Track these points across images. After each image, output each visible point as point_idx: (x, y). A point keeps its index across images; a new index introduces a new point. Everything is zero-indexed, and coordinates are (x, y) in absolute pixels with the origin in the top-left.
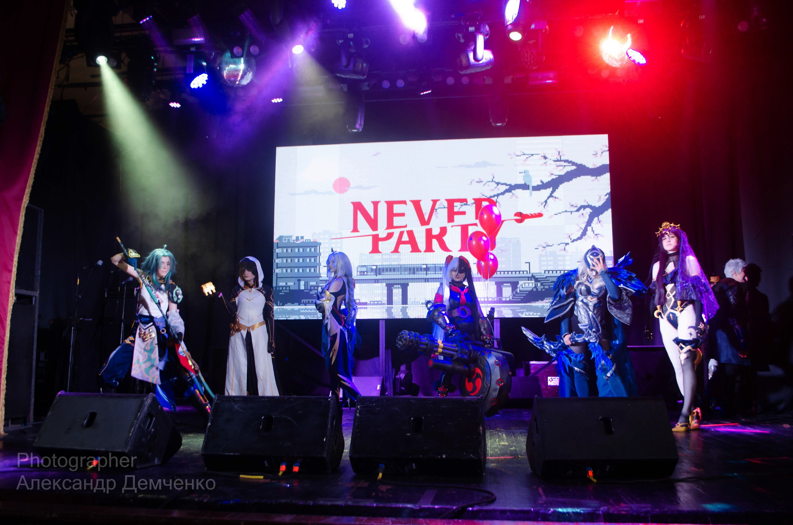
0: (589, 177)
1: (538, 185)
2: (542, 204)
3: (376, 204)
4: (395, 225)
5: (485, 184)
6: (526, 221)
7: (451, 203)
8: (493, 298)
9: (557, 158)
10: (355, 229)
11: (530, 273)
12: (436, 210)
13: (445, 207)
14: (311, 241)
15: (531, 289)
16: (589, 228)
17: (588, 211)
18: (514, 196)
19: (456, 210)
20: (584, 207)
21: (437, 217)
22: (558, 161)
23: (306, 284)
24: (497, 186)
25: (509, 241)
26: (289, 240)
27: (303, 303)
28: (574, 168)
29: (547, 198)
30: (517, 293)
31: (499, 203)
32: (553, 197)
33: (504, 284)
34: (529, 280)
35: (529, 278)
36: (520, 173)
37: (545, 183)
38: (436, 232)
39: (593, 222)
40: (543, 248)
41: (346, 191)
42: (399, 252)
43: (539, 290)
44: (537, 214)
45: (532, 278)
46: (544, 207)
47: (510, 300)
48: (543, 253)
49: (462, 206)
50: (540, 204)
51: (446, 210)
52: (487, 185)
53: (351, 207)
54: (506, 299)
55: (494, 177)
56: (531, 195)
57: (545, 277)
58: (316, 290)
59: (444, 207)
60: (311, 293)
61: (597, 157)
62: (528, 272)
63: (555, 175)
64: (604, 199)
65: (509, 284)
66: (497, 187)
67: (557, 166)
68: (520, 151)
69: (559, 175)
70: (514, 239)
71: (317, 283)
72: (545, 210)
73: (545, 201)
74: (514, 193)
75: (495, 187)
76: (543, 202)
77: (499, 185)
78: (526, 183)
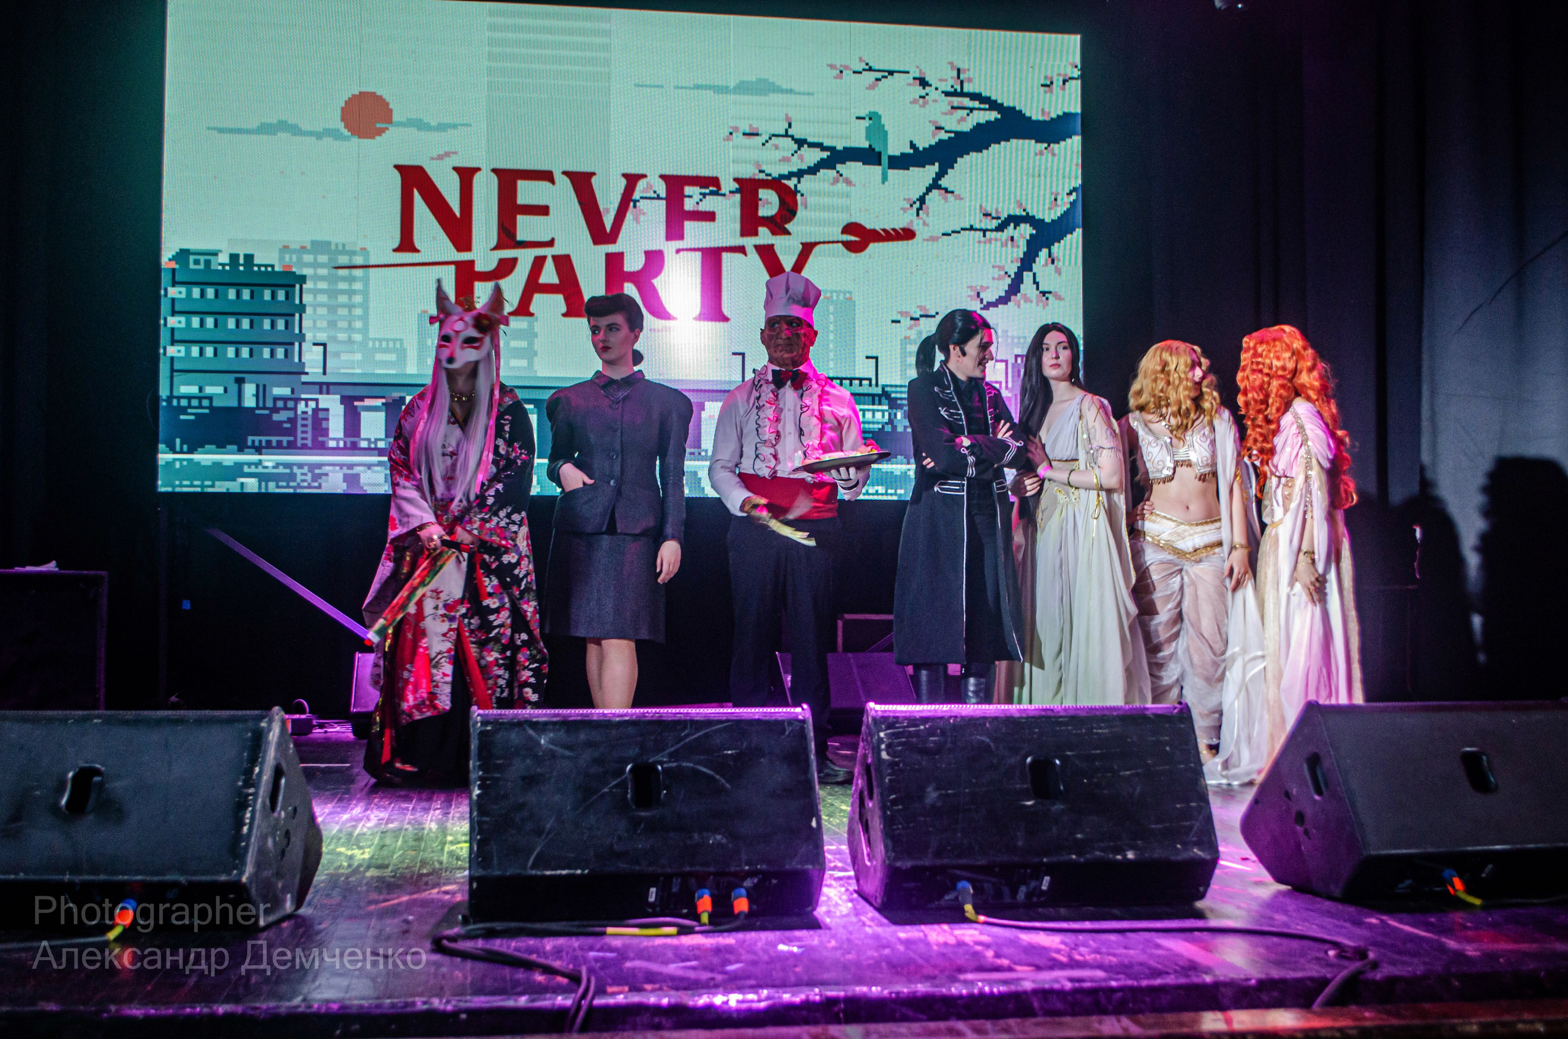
0: (1030, 146)
1: (904, 156)
2: (911, 206)
3: (466, 175)
4: (520, 237)
5: (767, 141)
6: (873, 247)
7: (675, 185)
9: (952, 87)
10: (407, 244)
11: (877, 385)
12: (635, 201)
13: (658, 198)
14: (277, 269)
15: (880, 426)
16: (1027, 276)
17: (1026, 230)
18: (842, 179)
19: (689, 205)
20: (1015, 220)
21: (637, 220)
22: (954, 94)
23: (261, 392)
24: (799, 149)
26: (208, 263)
27: (253, 447)
28: (993, 115)
29: (925, 191)
31: (802, 195)
32: (939, 187)
34: (873, 404)
35: (874, 399)
36: (858, 118)
37: (921, 148)
38: (633, 263)
39: (1037, 259)
40: (912, 322)
41: (381, 132)
42: (532, 315)
44: (902, 232)
45: (883, 399)
46: (918, 215)
48: (913, 334)
49: (704, 195)
50: (908, 206)
51: (664, 202)
52: (773, 145)
53: (397, 178)
55: (790, 125)
56: (885, 179)
58: (290, 409)
59: (655, 195)
60: (276, 417)
61: (1052, 92)
62: (874, 382)
63: (946, 132)
64: (1065, 204)
66: (799, 152)
67: (953, 108)
68: (861, 59)
69: (956, 133)
70: (838, 292)
71: (293, 391)
72: (920, 221)
73: (921, 197)
74: (841, 172)
75: (793, 152)
76: (915, 200)
77: (802, 146)
78: (873, 146)
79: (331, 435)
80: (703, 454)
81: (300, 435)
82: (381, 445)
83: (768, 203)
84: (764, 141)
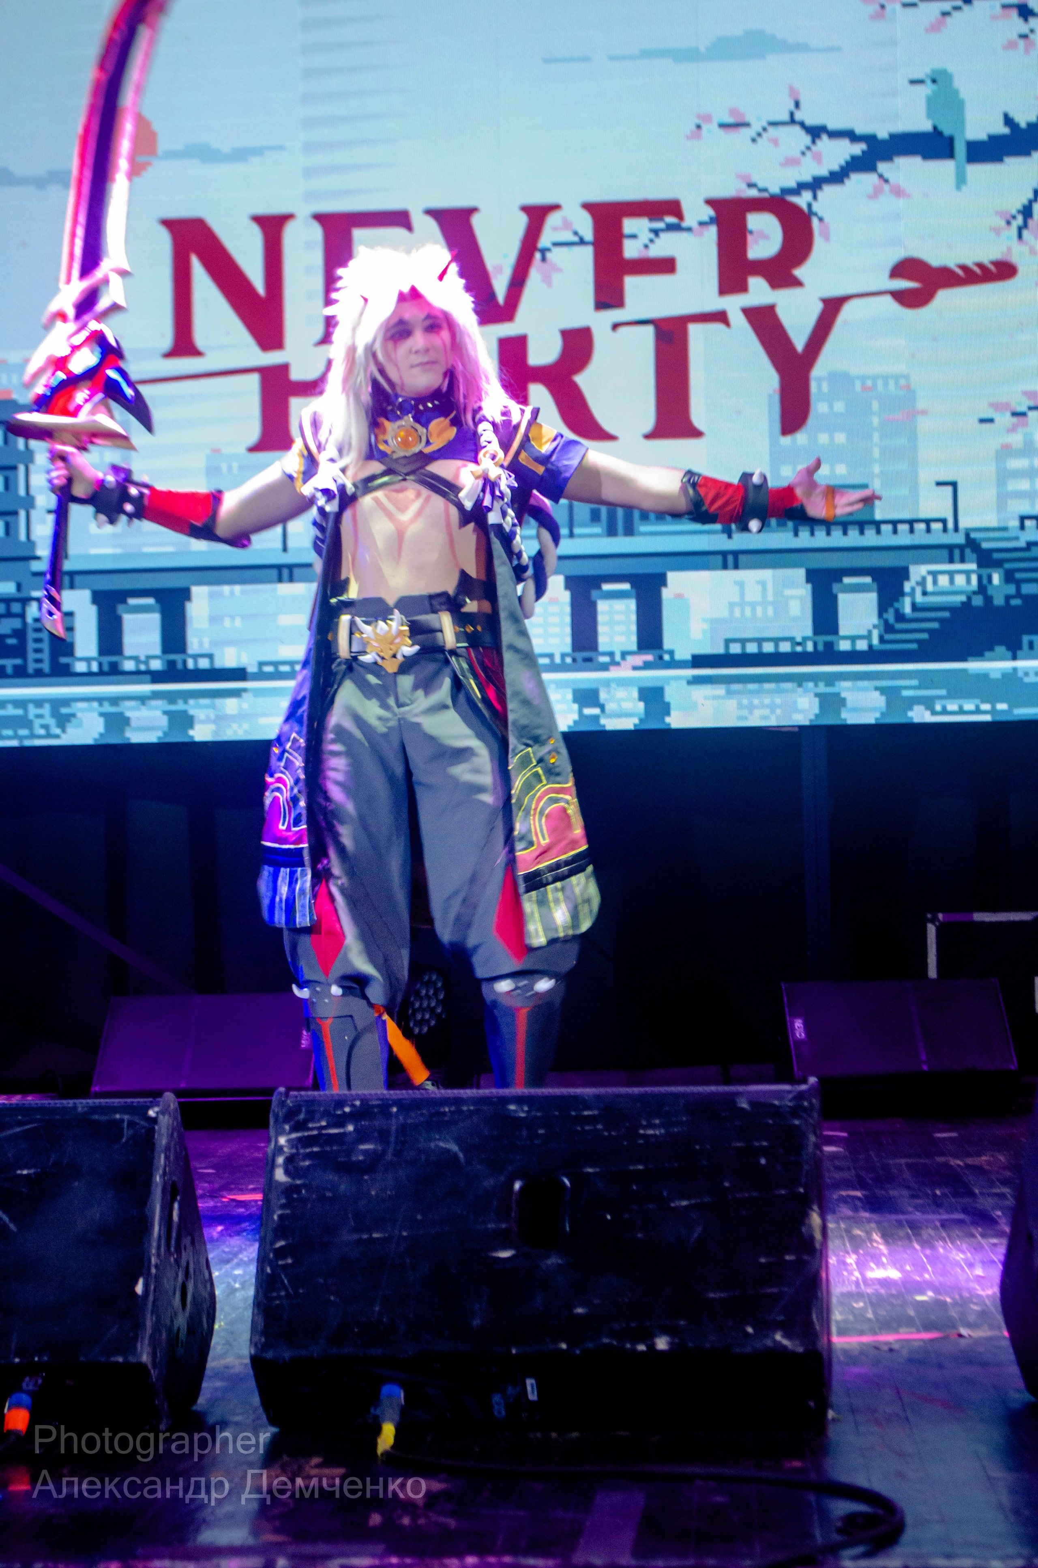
1: (994, 139)
2: (1008, 223)
3: (272, 227)
5: (759, 135)
6: (944, 297)
7: (607, 220)
8: (799, 640)
10: (183, 344)
11: (956, 529)
12: (544, 251)
13: (582, 242)
15: (963, 598)
18: (886, 187)
19: (631, 250)
21: (547, 280)
24: (814, 142)
25: (865, 388)
29: (1031, 199)
30: (900, 617)
31: (821, 219)
33: (847, 580)
34: (951, 561)
35: (952, 553)
36: (913, 82)
37: (1023, 125)
38: (544, 351)
40: (1015, 420)
41: (140, 169)
43: (999, 601)
44: (992, 268)
45: (968, 551)
46: (1020, 236)
47: (870, 646)
48: (1016, 439)
49: (656, 232)
50: (1003, 223)
51: (589, 252)
52: (770, 140)
54: (853, 644)
55: (797, 105)
56: (961, 180)
57: (1022, 544)
58: (16, 616)
59: (576, 239)
62: (950, 525)
65: (868, 580)
66: (814, 148)
70: (885, 378)
71: (19, 587)
72: (1025, 249)
73: (1025, 207)
74: (886, 175)
75: (803, 148)
76: (1014, 212)
77: (819, 136)
78: (941, 127)
79: (79, 652)
80: (667, 657)
81: (31, 656)
82: (156, 665)
83: (763, 236)
84: (754, 134)
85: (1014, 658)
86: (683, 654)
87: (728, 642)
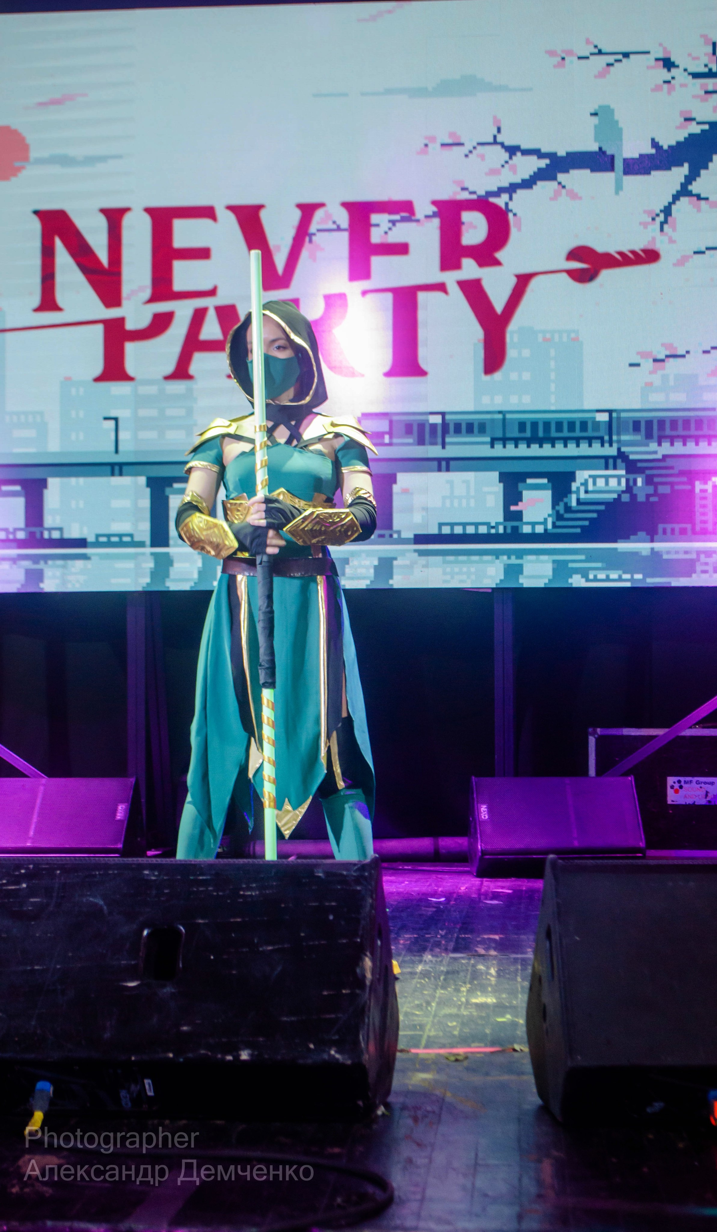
2: (653, 219)
3: (114, 217)
4: (178, 286)
5: (471, 152)
6: (606, 275)
7: (361, 213)
8: (493, 524)
9: (706, 66)
10: (48, 302)
11: (611, 445)
12: (312, 237)
13: (339, 229)
15: (615, 496)
18: (564, 192)
19: (376, 236)
21: (313, 257)
22: (708, 75)
24: (511, 158)
25: (545, 340)
29: (671, 200)
30: (568, 509)
31: (515, 215)
32: (690, 194)
33: (529, 481)
34: (607, 468)
35: (607, 462)
37: (665, 147)
38: (312, 309)
40: (656, 365)
41: (15, 172)
42: (190, 377)
43: (641, 498)
44: (641, 254)
45: (619, 461)
46: (662, 229)
47: (546, 530)
48: (656, 379)
49: (394, 222)
50: (650, 219)
51: (345, 236)
52: (478, 156)
53: (36, 226)
54: (533, 528)
55: (499, 130)
56: (619, 187)
57: (659, 456)
59: (335, 227)
62: (607, 441)
63: (698, 123)
65: (545, 481)
66: (510, 162)
67: (707, 92)
68: (588, 42)
69: (710, 124)
70: (561, 332)
72: (665, 239)
73: (665, 207)
74: (563, 184)
75: (503, 163)
76: (658, 211)
77: (515, 154)
78: (604, 149)
80: (395, 536)
82: (21, 535)
83: (473, 228)
84: (467, 152)
85: (652, 541)
86: (408, 534)
87: (441, 525)
